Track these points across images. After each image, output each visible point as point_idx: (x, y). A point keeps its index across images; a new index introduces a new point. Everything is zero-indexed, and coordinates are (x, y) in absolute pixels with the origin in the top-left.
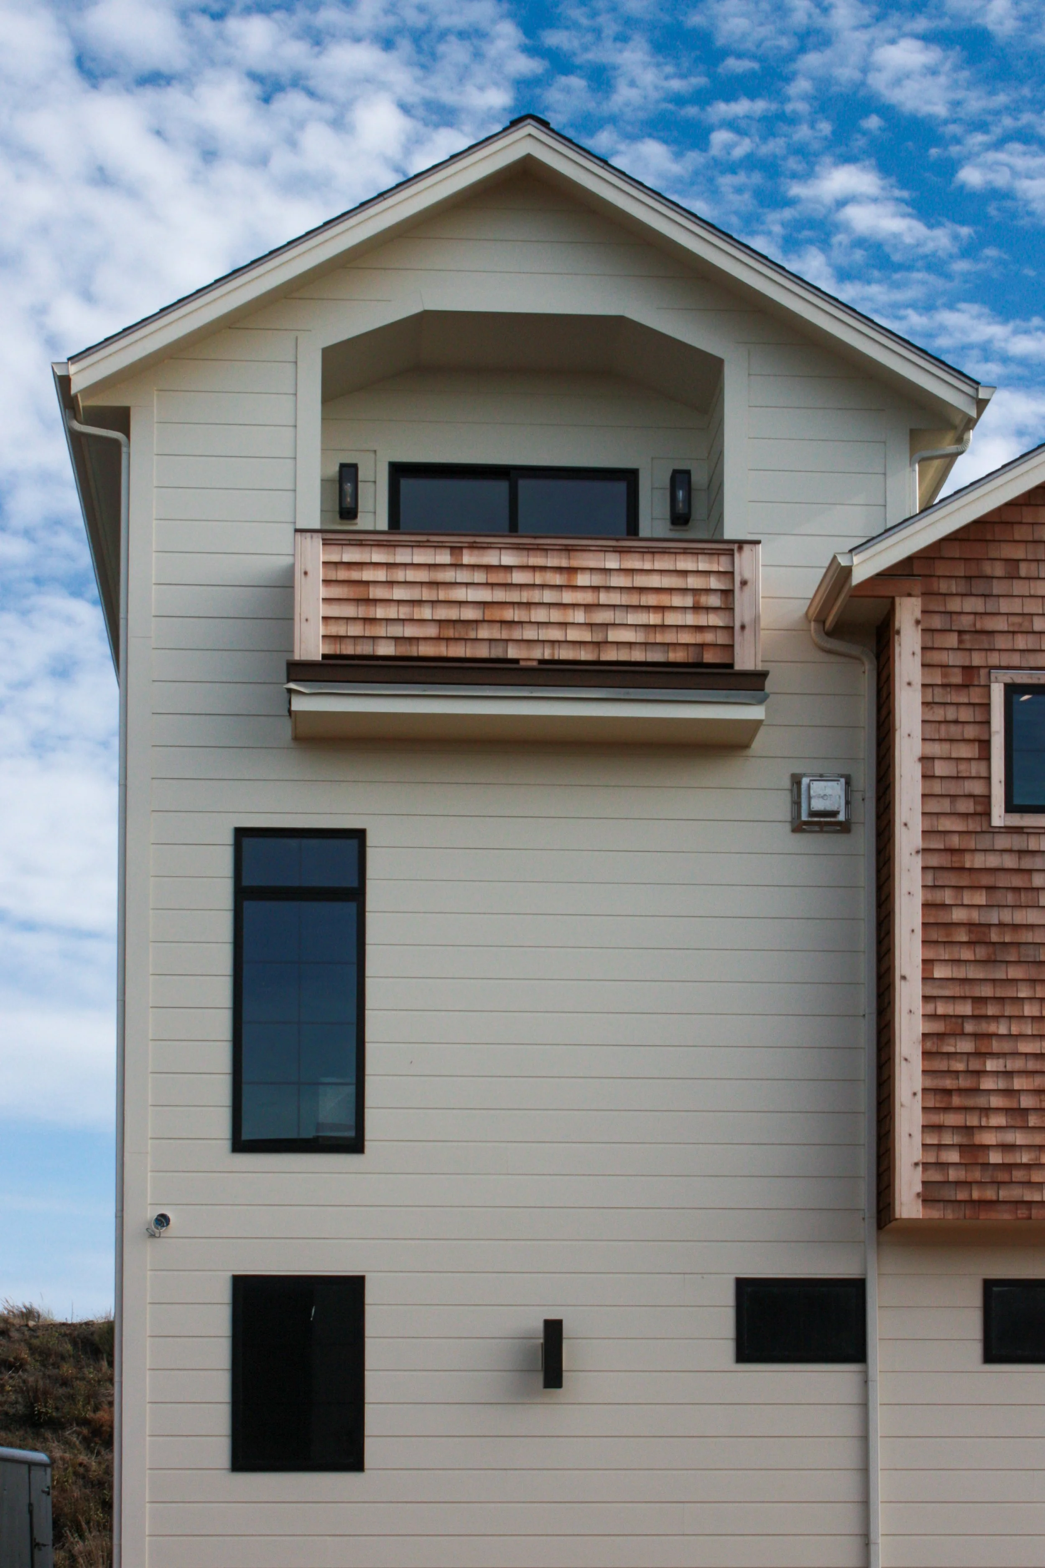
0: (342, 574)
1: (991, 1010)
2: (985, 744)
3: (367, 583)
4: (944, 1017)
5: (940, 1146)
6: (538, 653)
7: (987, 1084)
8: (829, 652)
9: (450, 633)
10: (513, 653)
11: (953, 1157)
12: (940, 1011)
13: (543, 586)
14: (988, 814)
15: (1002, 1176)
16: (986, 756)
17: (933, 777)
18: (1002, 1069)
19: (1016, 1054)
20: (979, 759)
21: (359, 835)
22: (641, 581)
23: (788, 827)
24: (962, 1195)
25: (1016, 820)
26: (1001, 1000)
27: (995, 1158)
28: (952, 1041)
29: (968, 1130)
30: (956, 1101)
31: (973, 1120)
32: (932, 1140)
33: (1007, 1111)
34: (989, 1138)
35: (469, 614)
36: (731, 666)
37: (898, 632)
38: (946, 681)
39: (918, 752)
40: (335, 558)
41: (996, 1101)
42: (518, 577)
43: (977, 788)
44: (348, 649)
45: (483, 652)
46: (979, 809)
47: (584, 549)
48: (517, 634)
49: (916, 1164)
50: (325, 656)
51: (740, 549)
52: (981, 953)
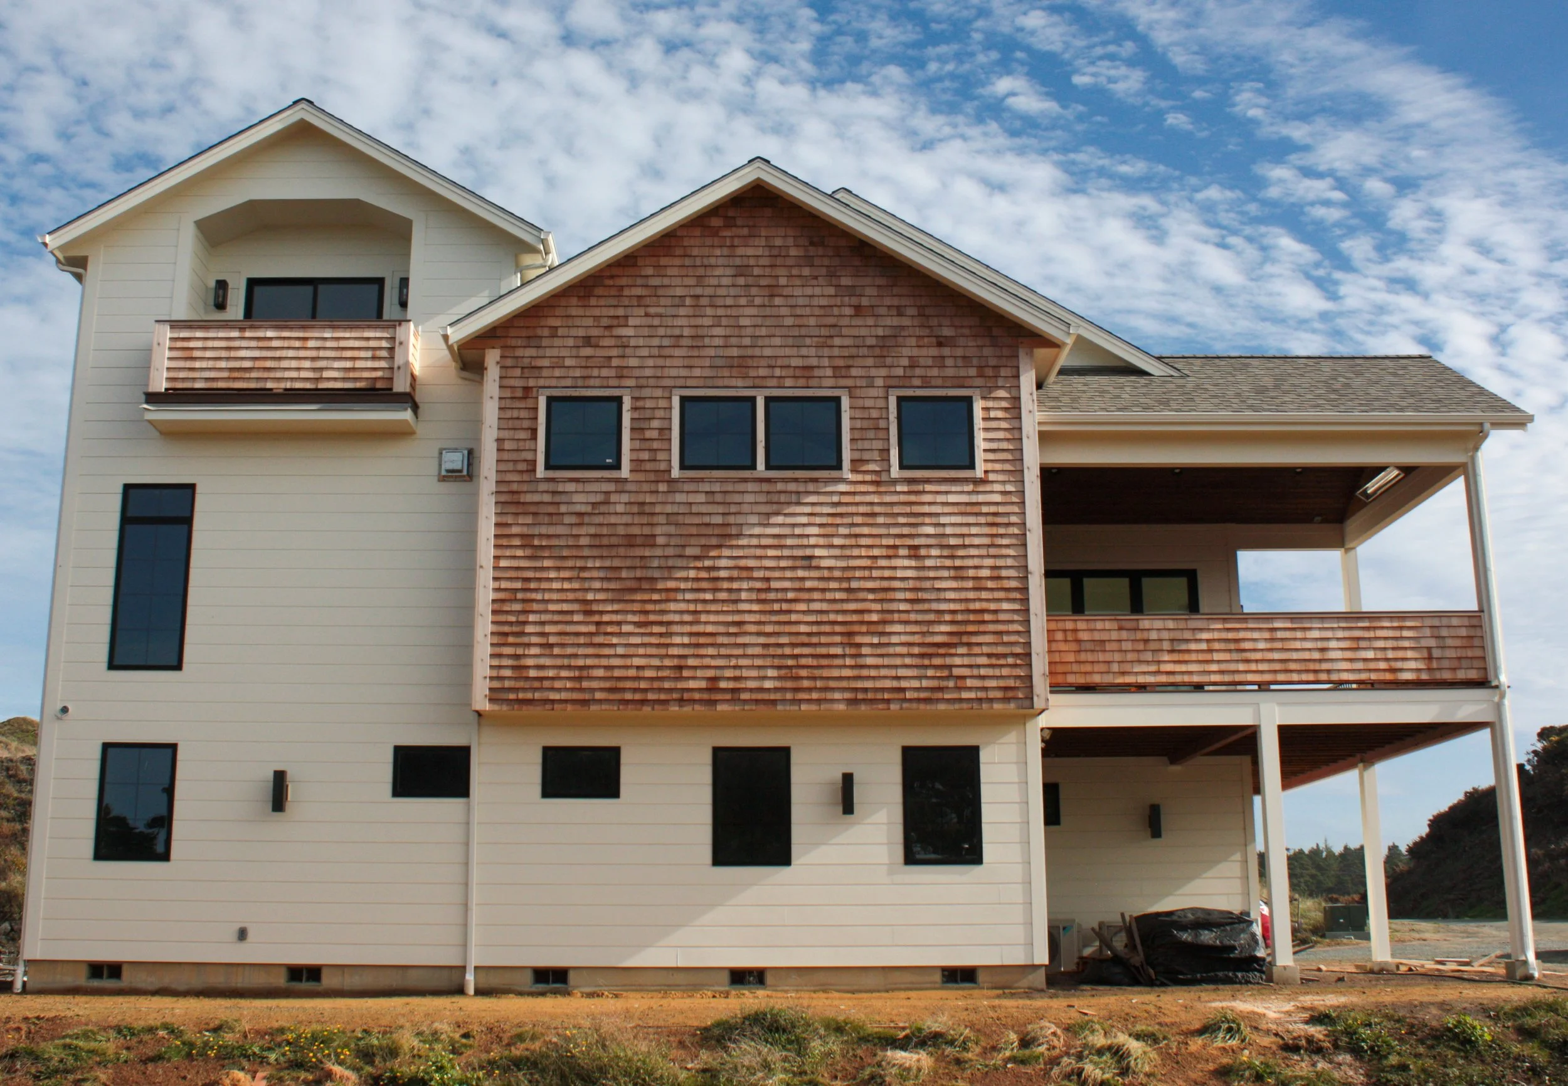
0: (179, 344)
1: (533, 585)
2: (534, 431)
3: (192, 349)
4: (505, 590)
5: (500, 667)
6: (283, 385)
7: (529, 629)
8: (465, 379)
9: (236, 375)
10: (269, 385)
11: (507, 673)
12: (503, 586)
13: (289, 348)
14: (534, 471)
15: (537, 684)
16: (534, 438)
17: (503, 450)
18: (538, 620)
19: (546, 612)
20: (531, 439)
21: (192, 487)
22: (343, 344)
23: (436, 478)
24: (512, 696)
25: (551, 474)
26: (540, 580)
27: (532, 673)
28: (509, 604)
29: (517, 657)
30: (511, 639)
31: (520, 651)
32: (496, 662)
33: (541, 645)
34: (530, 662)
35: (247, 364)
36: (391, 389)
37: (486, 369)
38: (513, 395)
39: (495, 436)
40: (176, 335)
41: (535, 640)
42: (275, 344)
43: (529, 456)
44: (179, 385)
45: (253, 385)
46: (530, 468)
47: (313, 327)
48: (272, 375)
49: (485, 677)
50: (166, 389)
51: (400, 325)
52: (528, 552)
